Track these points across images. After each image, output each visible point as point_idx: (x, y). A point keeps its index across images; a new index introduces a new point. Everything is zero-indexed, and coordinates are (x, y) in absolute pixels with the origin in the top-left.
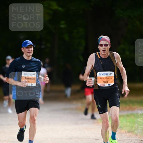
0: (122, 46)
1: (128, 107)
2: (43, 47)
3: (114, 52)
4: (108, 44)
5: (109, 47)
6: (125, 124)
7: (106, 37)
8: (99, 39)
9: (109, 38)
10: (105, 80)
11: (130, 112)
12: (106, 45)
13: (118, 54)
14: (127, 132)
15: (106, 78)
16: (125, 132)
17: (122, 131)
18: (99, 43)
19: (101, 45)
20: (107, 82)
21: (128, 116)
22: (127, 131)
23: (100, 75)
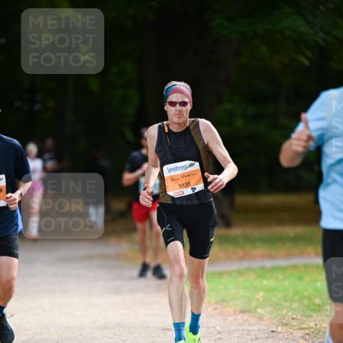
0: (227, 106)
1: (240, 253)
2: (38, 107)
3: (199, 119)
4: (187, 100)
5: (189, 107)
6: (233, 291)
7: (183, 86)
9: (188, 87)
10: (183, 181)
11: (245, 264)
13: (209, 123)
14: (237, 313)
15: (183, 176)
16: (235, 311)
17: (228, 309)
18: (167, 97)
19: (173, 104)
20: (188, 184)
21: (240, 273)
22: (238, 308)
23: (170, 171)
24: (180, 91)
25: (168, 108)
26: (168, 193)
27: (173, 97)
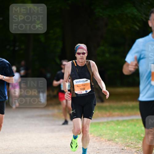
1: (108, 114)
4: (85, 52)
5: (86, 55)
6: (105, 131)
8: (76, 47)
10: (82, 87)
11: (110, 119)
12: (84, 54)
14: (106, 141)
15: (83, 85)
16: (105, 140)
17: (102, 139)
19: (79, 54)
20: (84, 89)
21: (108, 123)
22: (107, 139)
23: (77, 82)
24: (82, 48)
25: (77, 55)
26: (75, 92)
27: (79, 51)
